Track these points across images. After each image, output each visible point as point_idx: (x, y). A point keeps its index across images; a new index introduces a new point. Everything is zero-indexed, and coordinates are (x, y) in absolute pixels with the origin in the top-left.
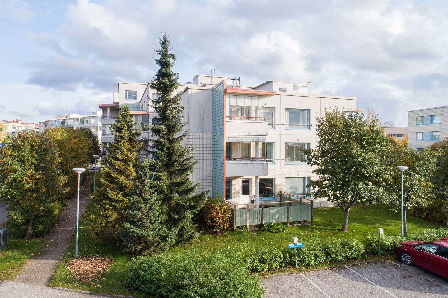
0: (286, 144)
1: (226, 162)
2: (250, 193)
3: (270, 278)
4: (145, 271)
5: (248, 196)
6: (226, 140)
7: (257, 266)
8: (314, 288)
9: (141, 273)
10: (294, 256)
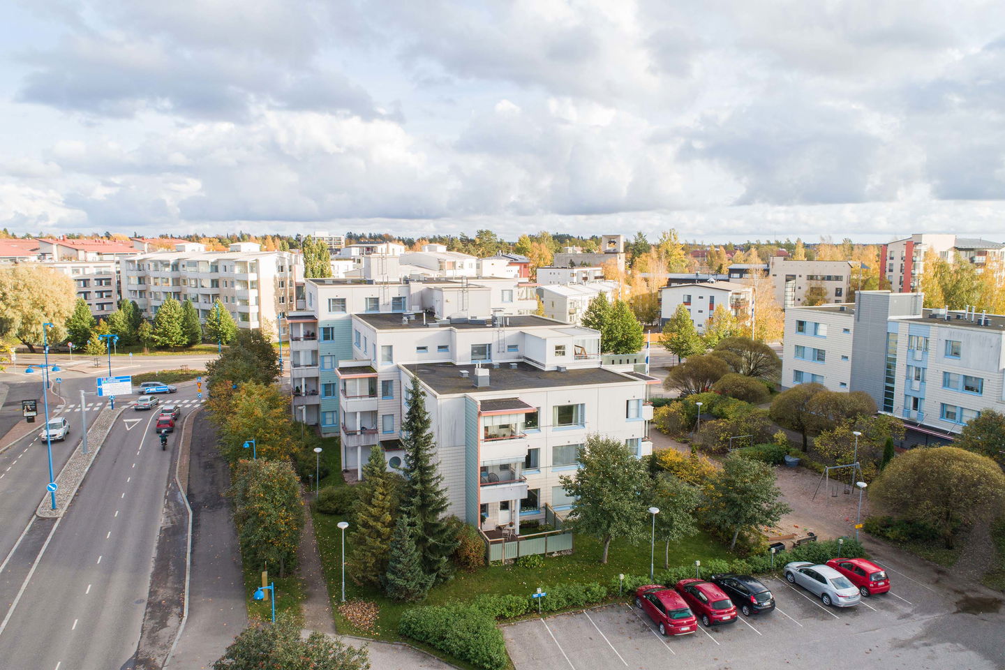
0: (555, 449)
1: (481, 488)
2: (510, 508)
3: (515, 624)
4: (416, 624)
5: (507, 511)
6: (481, 464)
7: (505, 614)
8: (549, 635)
9: (413, 626)
10: (538, 603)
